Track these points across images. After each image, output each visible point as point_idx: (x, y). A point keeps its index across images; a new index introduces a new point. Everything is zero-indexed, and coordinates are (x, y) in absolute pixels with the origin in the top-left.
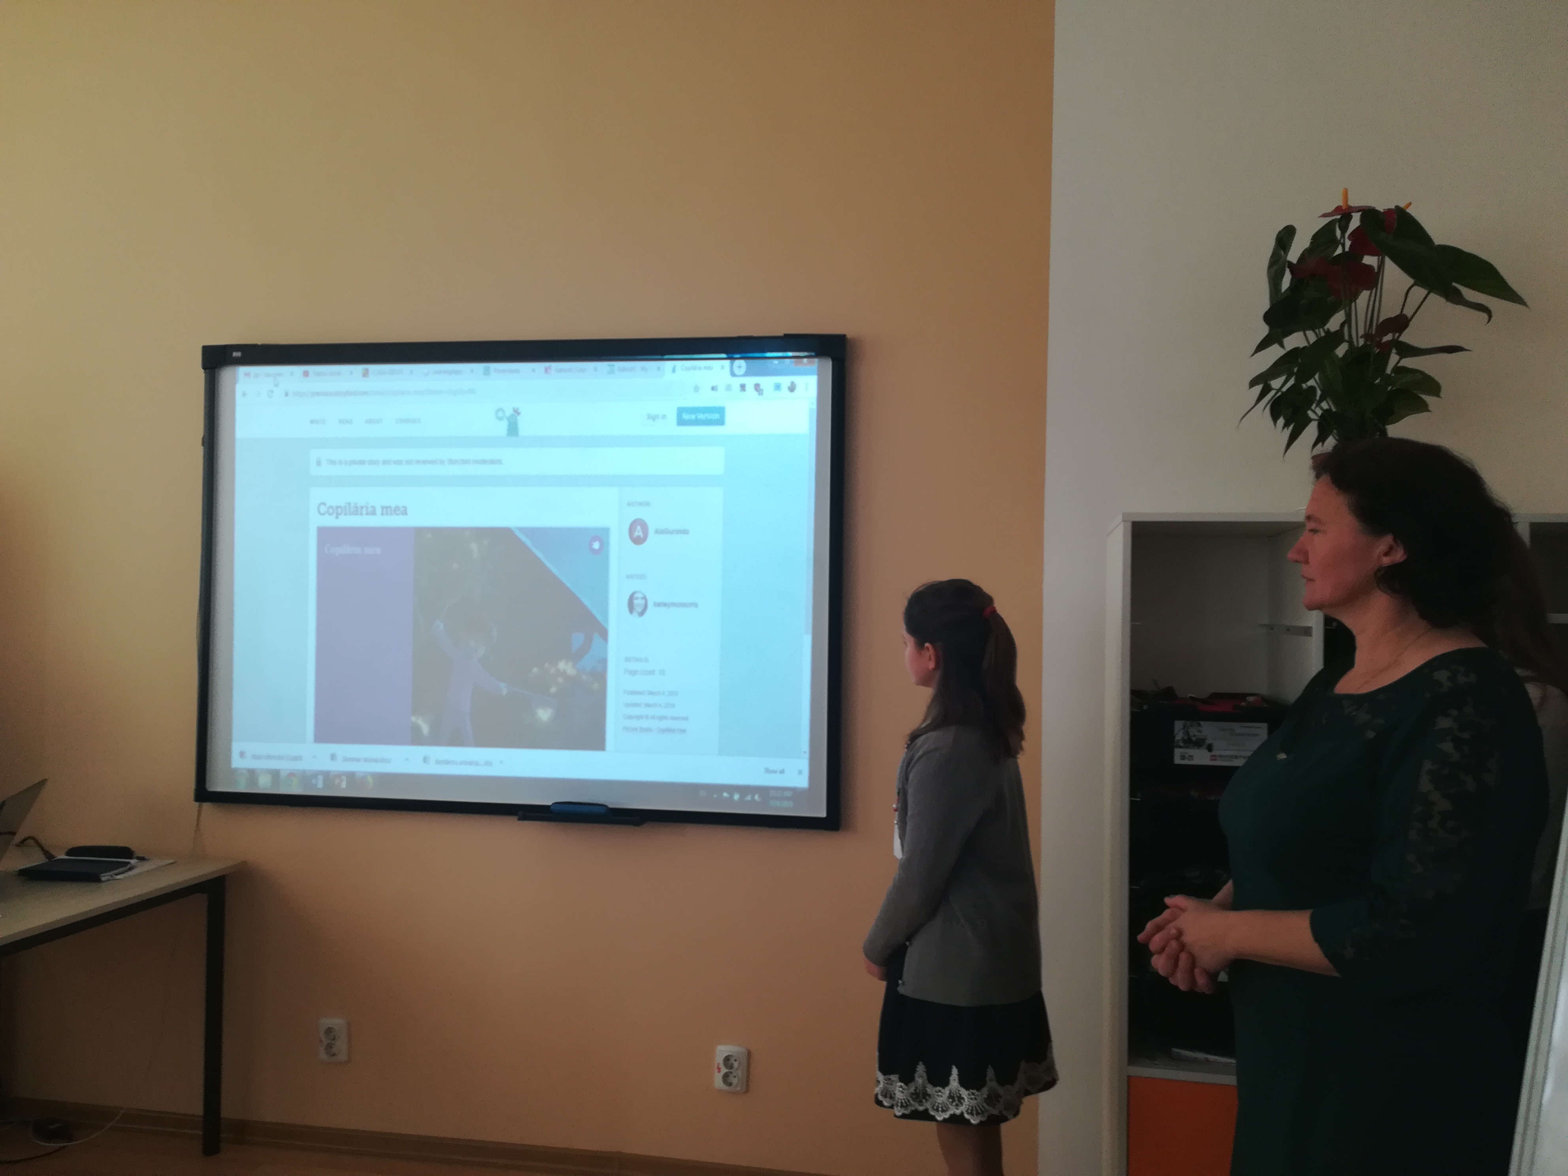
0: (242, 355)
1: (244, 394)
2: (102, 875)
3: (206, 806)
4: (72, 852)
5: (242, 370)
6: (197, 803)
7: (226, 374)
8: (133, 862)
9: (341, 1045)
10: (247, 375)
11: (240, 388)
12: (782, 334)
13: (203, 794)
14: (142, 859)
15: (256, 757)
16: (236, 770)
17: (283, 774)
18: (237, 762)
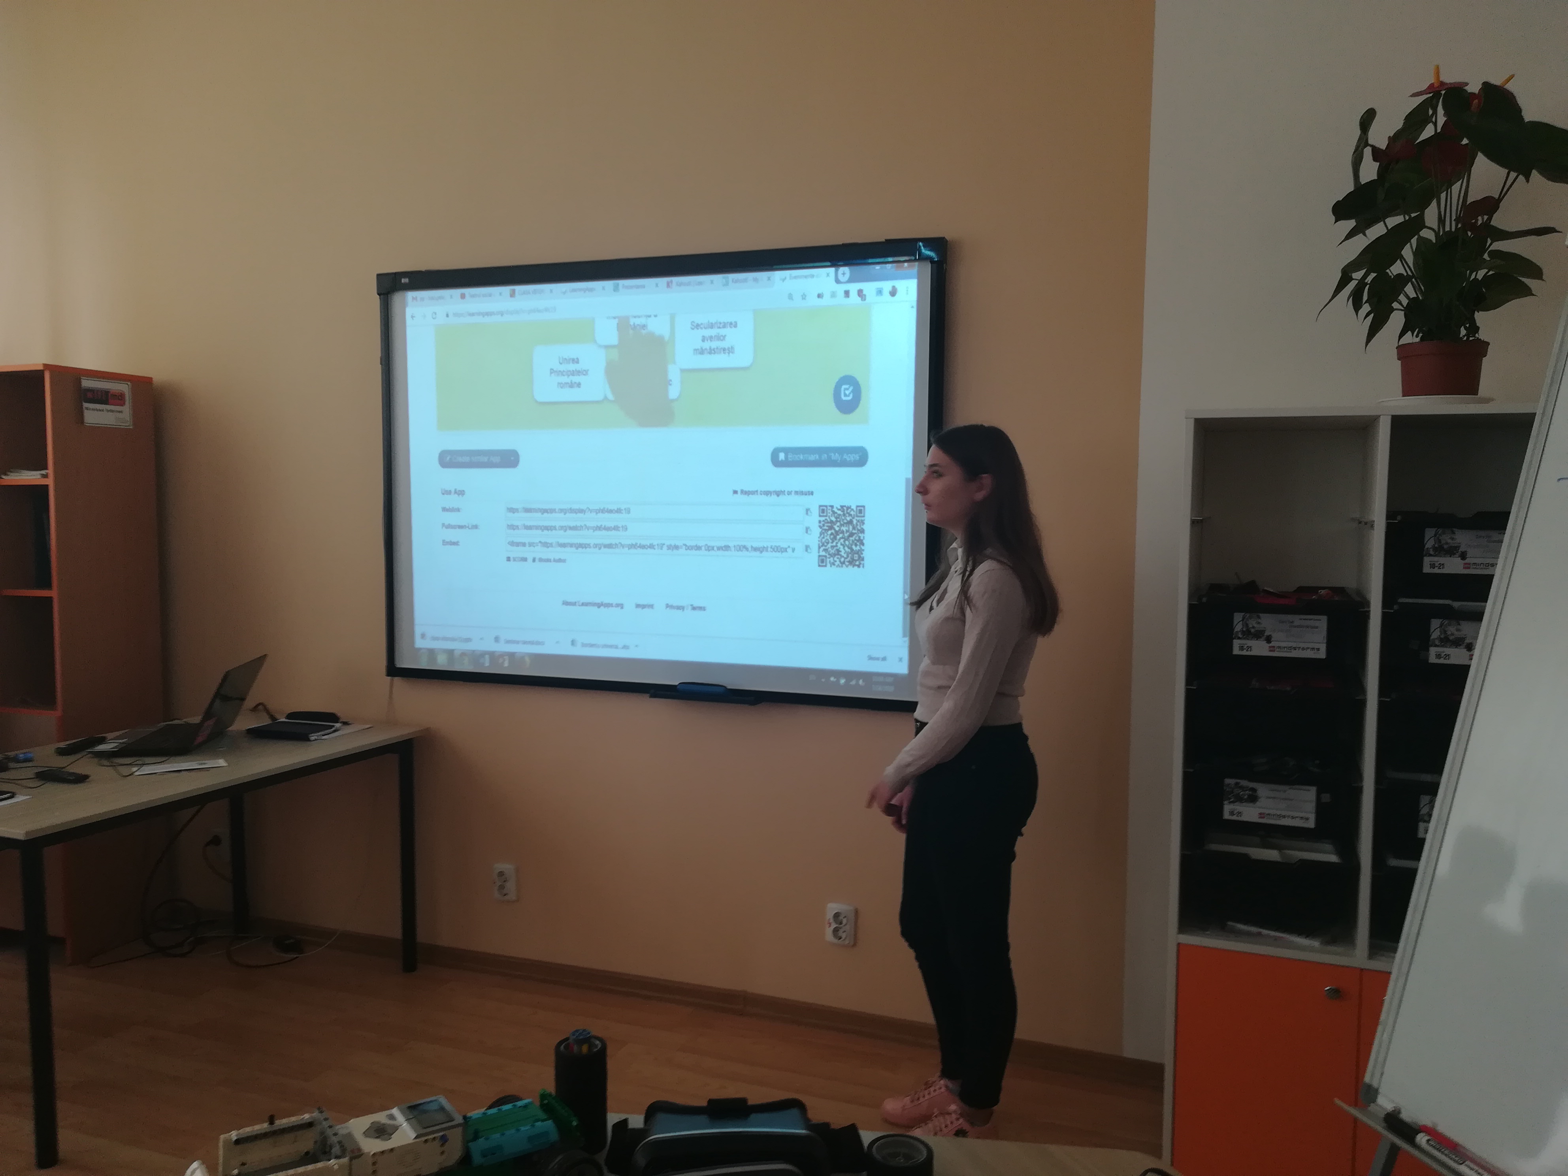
0: (409, 280)
1: (412, 317)
2: (310, 735)
3: (397, 680)
4: (291, 716)
5: (411, 295)
6: (389, 677)
7: (397, 298)
8: (338, 725)
9: (511, 886)
10: (414, 299)
11: (409, 311)
12: (884, 240)
13: (393, 670)
14: (345, 723)
15: (435, 639)
16: (420, 649)
17: (457, 653)
18: (419, 643)
